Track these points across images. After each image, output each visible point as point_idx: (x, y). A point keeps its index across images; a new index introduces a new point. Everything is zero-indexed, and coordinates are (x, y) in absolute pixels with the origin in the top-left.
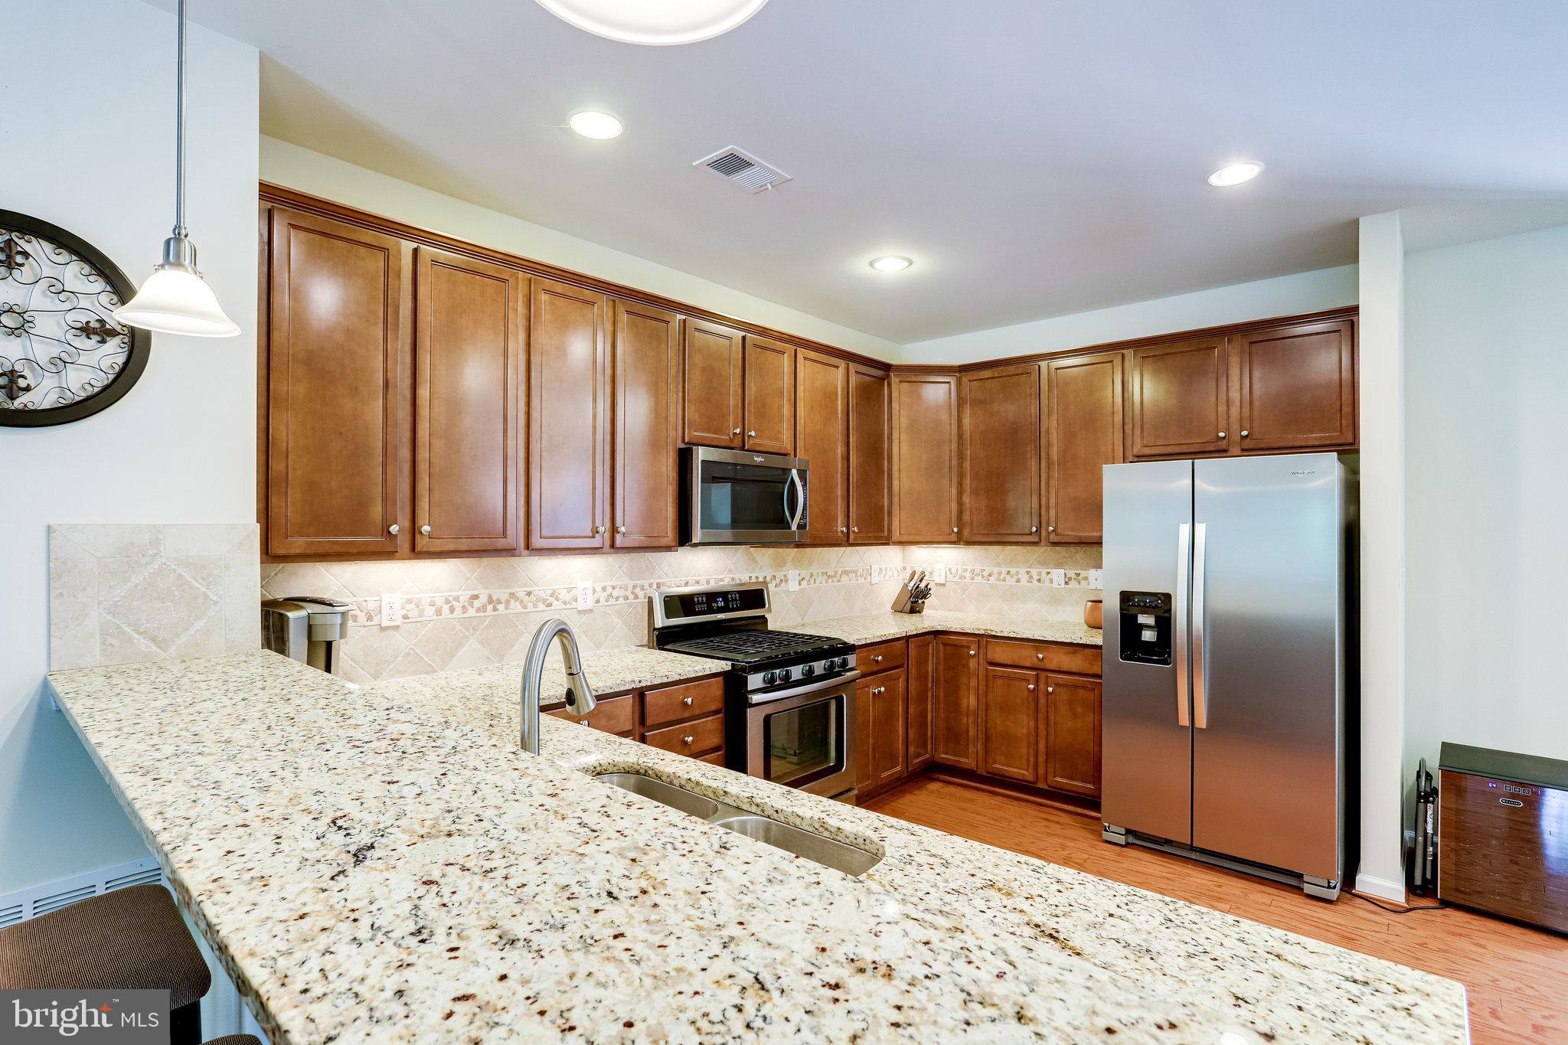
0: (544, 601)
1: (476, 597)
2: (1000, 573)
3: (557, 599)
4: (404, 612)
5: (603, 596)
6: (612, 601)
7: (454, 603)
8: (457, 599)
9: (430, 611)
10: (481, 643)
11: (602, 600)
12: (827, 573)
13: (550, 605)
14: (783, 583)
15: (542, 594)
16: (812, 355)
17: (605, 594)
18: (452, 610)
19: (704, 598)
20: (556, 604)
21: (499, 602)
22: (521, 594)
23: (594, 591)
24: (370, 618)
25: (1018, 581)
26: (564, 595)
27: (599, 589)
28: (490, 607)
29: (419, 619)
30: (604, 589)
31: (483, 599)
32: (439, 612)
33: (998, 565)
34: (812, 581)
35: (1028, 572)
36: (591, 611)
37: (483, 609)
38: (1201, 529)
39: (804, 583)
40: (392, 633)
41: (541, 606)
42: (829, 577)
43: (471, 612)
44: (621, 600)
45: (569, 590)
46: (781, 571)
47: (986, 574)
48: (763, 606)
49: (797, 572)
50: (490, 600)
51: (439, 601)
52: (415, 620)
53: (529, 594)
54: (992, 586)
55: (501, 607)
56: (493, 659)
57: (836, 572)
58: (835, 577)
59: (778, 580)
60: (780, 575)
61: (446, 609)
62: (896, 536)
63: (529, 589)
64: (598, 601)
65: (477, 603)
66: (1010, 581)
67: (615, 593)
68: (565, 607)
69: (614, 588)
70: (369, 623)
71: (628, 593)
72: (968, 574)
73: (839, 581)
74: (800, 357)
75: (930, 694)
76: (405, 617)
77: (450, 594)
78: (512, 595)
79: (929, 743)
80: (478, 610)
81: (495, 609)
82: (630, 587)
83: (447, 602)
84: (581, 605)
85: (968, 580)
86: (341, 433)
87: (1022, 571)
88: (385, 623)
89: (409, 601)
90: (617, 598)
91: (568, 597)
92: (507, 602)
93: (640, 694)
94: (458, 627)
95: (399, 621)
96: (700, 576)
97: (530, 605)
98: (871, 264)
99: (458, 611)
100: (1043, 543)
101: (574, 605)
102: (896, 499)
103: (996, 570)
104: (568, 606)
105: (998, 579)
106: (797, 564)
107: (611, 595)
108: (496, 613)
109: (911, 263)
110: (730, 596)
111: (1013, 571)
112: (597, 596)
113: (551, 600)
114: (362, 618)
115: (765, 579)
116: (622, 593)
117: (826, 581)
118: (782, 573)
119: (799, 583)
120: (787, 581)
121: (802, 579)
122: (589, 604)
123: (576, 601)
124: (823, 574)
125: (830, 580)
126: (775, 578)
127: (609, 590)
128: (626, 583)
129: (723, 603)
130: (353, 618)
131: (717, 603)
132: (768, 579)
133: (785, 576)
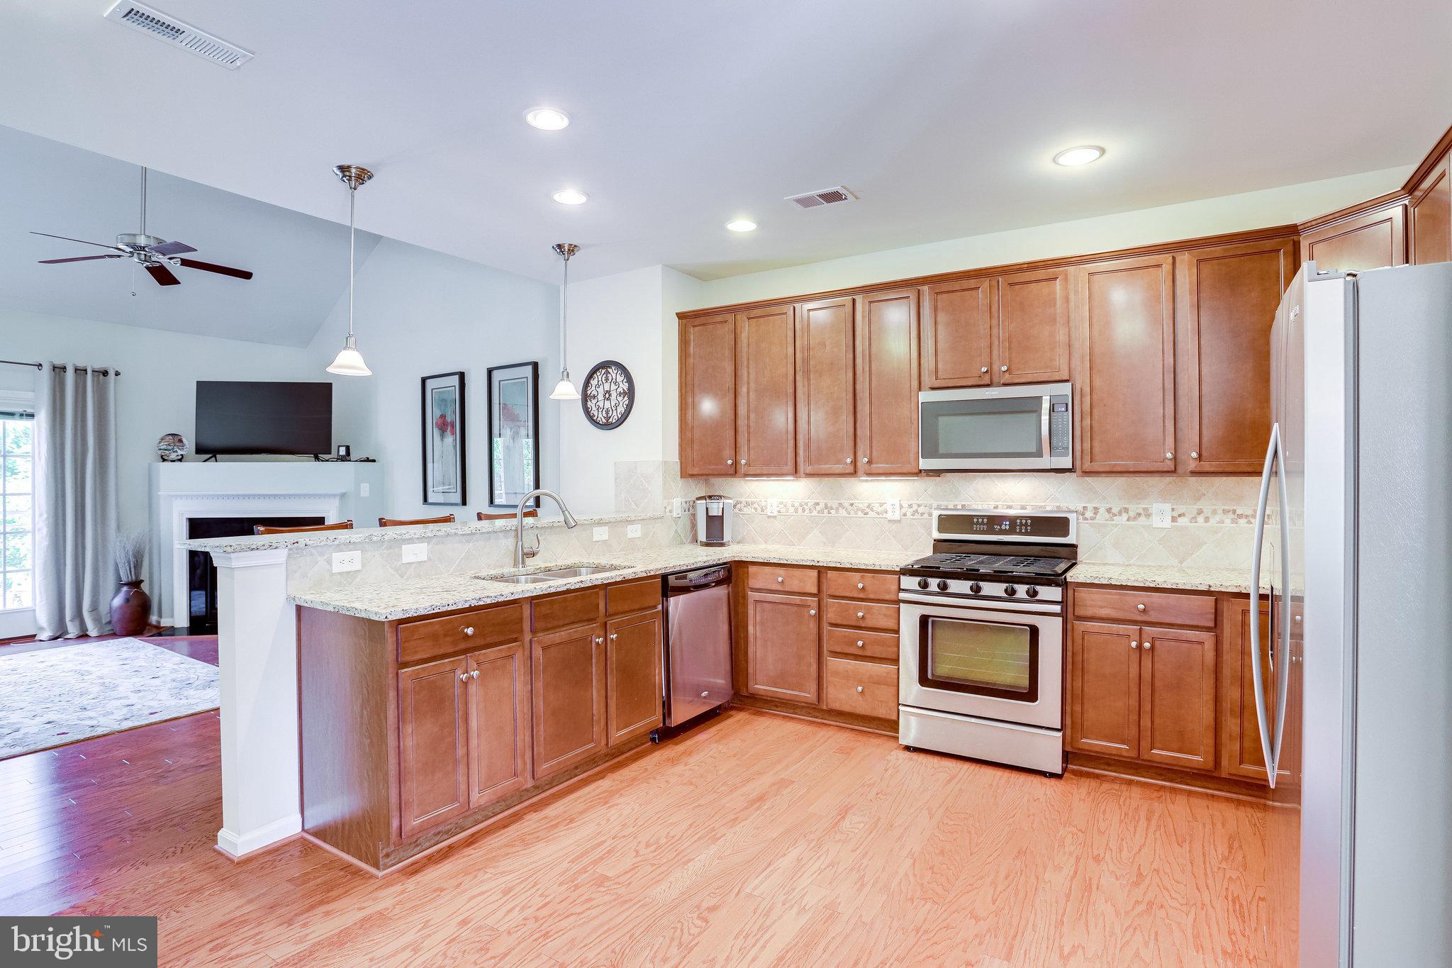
0: (862, 511)
1: (818, 504)
3: (872, 510)
4: (778, 509)
5: (909, 512)
6: (917, 516)
7: (804, 506)
8: (806, 504)
9: (792, 510)
10: (820, 532)
11: (909, 514)
13: (866, 514)
14: (1143, 518)
15: (860, 505)
17: (911, 510)
18: (804, 510)
19: (985, 520)
20: (871, 514)
21: (832, 508)
22: (846, 504)
23: (901, 507)
24: (763, 511)
26: (876, 507)
27: (905, 505)
28: (826, 511)
29: (786, 514)
30: (910, 506)
31: (822, 506)
32: (796, 511)
34: (1200, 519)
36: (899, 521)
37: (821, 512)
39: (1183, 521)
40: (771, 519)
41: (860, 514)
42: (1240, 516)
43: (815, 513)
44: (926, 516)
45: (881, 505)
46: (1140, 503)
49: (1167, 507)
50: (826, 507)
51: (797, 504)
52: (783, 514)
53: (852, 505)
55: (833, 512)
59: (1132, 514)
60: (1134, 508)
61: (800, 510)
63: (852, 502)
64: (905, 515)
65: (818, 508)
67: (921, 510)
68: (878, 516)
69: (919, 506)
70: (762, 513)
76: (779, 512)
77: (802, 501)
78: (841, 504)
80: (819, 512)
81: (829, 513)
82: (934, 506)
83: (801, 505)
84: (890, 516)
88: (769, 514)
89: (781, 503)
90: (922, 514)
91: (880, 509)
92: (837, 509)
94: (807, 521)
95: (776, 514)
96: (1014, 501)
97: (852, 512)
98: (1055, 159)
99: (807, 511)
101: (885, 515)
104: (881, 516)
106: (1164, 497)
107: (917, 511)
108: (830, 515)
109: (1103, 151)
110: (1018, 521)
112: (904, 510)
113: (867, 510)
114: (759, 510)
115: (1109, 511)
116: (927, 510)
117: (1233, 521)
118: (1140, 506)
119: (1174, 519)
120: (1148, 516)
121: (1180, 516)
122: (897, 516)
123: (886, 512)
124: (1225, 512)
125: (1242, 521)
126: (1126, 510)
127: (915, 507)
128: (930, 503)
129: (1008, 527)
130: (755, 509)
131: (1001, 526)
132: (1115, 510)
133: (1145, 510)
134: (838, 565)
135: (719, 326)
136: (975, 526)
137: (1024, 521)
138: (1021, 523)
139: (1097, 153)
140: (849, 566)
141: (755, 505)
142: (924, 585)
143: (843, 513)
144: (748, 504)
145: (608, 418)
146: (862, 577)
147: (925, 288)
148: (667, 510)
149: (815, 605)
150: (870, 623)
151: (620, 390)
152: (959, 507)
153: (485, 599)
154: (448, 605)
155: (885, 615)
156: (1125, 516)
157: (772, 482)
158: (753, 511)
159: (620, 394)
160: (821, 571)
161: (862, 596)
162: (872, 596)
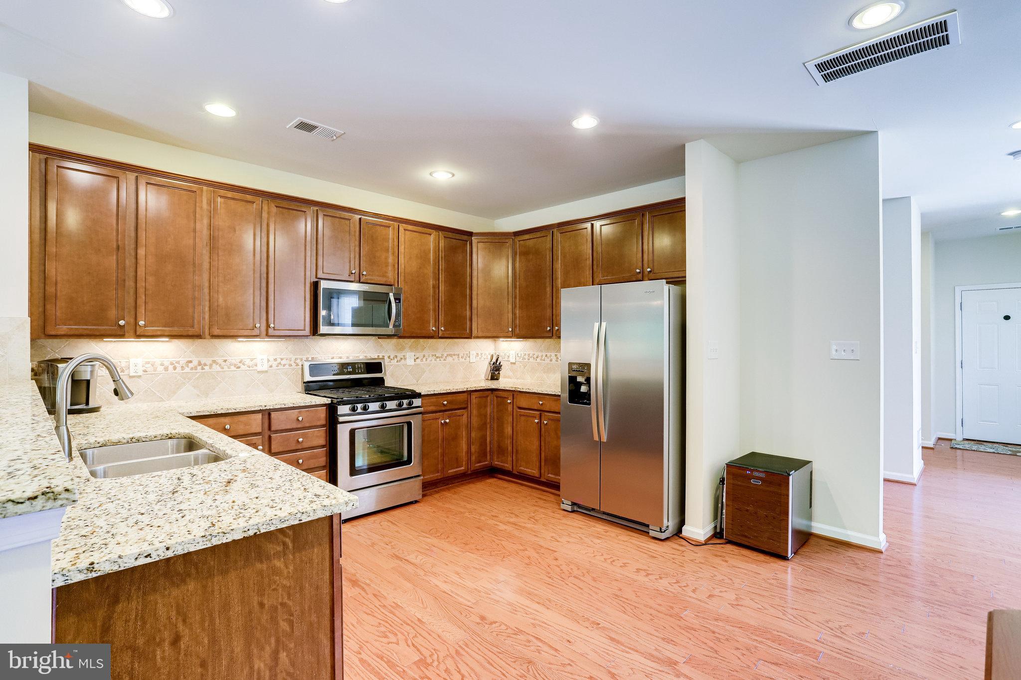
0: (235, 365)
1: (191, 362)
2: (542, 356)
3: (244, 364)
4: (144, 368)
5: (275, 364)
6: (281, 367)
7: (176, 364)
8: (178, 362)
9: (160, 369)
10: (193, 386)
11: (274, 366)
12: (435, 355)
13: (239, 367)
14: (403, 360)
15: (233, 361)
16: (410, 227)
17: (276, 363)
18: (175, 368)
20: (243, 367)
21: (205, 365)
22: (220, 361)
23: (268, 361)
24: (123, 371)
25: (551, 360)
26: (248, 362)
27: (271, 359)
28: (199, 368)
29: (153, 373)
30: (275, 360)
31: (195, 363)
32: (166, 369)
33: (541, 351)
34: (424, 360)
35: (556, 355)
36: (266, 372)
37: (196, 368)
38: (604, 324)
39: (418, 361)
40: (137, 379)
41: (233, 368)
42: (437, 357)
43: (187, 370)
44: (287, 366)
45: (252, 360)
47: (535, 356)
48: (381, 371)
49: (413, 354)
50: (200, 364)
51: (167, 363)
52: (150, 373)
53: (225, 361)
54: (539, 364)
56: (201, 395)
57: (442, 355)
58: (442, 357)
59: (399, 358)
60: (400, 355)
61: (171, 367)
62: (475, 333)
63: (226, 358)
64: (271, 366)
65: (191, 365)
66: (547, 361)
67: (283, 362)
68: (249, 369)
69: (282, 359)
71: (292, 362)
72: (526, 357)
73: (445, 360)
74: (401, 228)
75: (488, 426)
76: (145, 371)
77: (173, 360)
78: (214, 361)
79: (488, 455)
80: (192, 369)
81: (203, 369)
82: (293, 359)
83: (172, 364)
84: (260, 368)
85: (526, 360)
86: (89, 273)
87: (553, 355)
88: (132, 374)
89: (148, 363)
90: (284, 365)
91: (251, 363)
92: (211, 366)
93: (267, 413)
94: (179, 377)
95: (140, 373)
96: (342, 354)
97: (226, 368)
98: (431, 174)
99: (179, 369)
100: (554, 337)
101: (255, 368)
102: (474, 312)
103: (540, 354)
104: (251, 369)
105: (541, 360)
106: (411, 348)
107: (280, 363)
108: (204, 371)
109: (453, 175)
110: (356, 366)
111: (549, 354)
112: (270, 363)
113: (240, 365)
115: (389, 357)
116: (287, 362)
117: (435, 360)
118: (402, 354)
119: (415, 361)
120: (405, 359)
121: (417, 358)
122: (265, 368)
123: (256, 366)
124: (433, 355)
125: (438, 359)
126: (396, 356)
127: (279, 360)
128: (290, 357)
129: (351, 370)
131: (347, 369)
132: (392, 357)
133: (404, 356)
134: (283, 406)
137: (359, 366)
139: (450, 176)
140: (292, 405)
142: (354, 410)
143: (216, 368)
146: (300, 412)
149: (260, 441)
150: (307, 444)
152: (310, 359)
155: (317, 436)
156: (396, 360)
157: (142, 343)
160: (264, 413)
161: (301, 426)
162: (308, 425)
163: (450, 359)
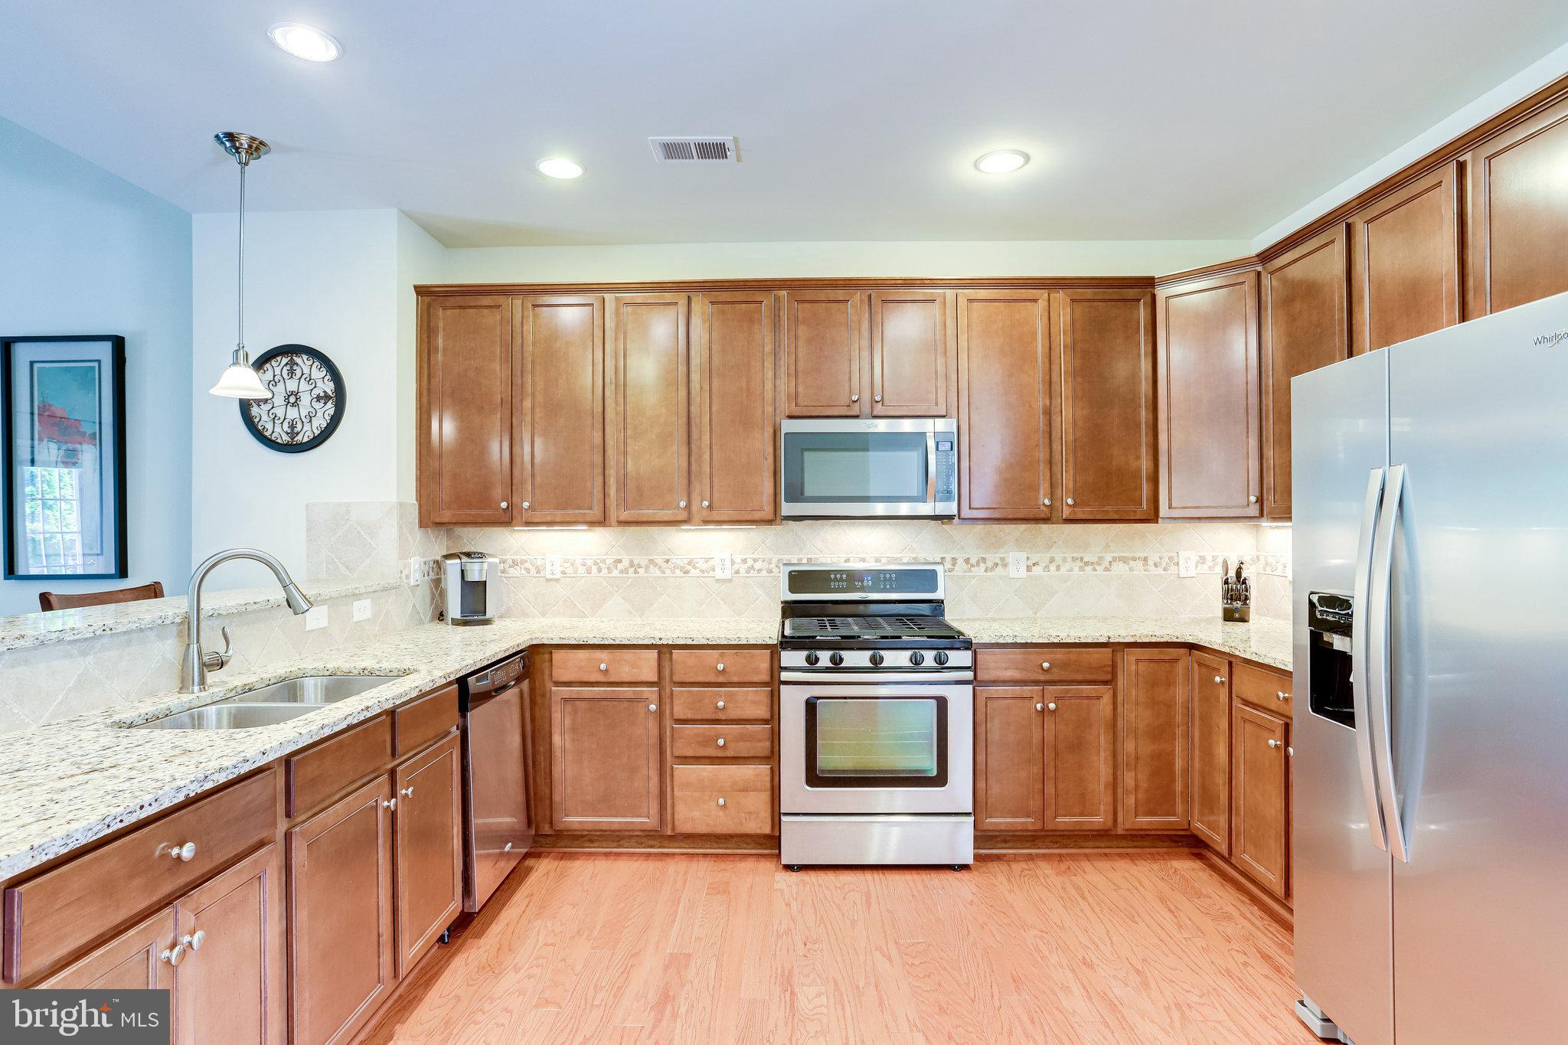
0: (682, 568)
1: (620, 561)
3: (695, 567)
4: (562, 569)
5: (743, 568)
6: (753, 573)
7: (600, 564)
8: (603, 561)
9: (582, 570)
10: (623, 598)
11: (742, 571)
12: (1082, 559)
13: (686, 572)
14: (1000, 568)
15: (679, 562)
17: (746, 566)
18: (600, 570)
19: (844, 576)
20: (694, 572)
21: (639, 566)
22: (660, 561)
23: (733, 563)
24: (538, 572)
26: (701, 564)
27: (738, 560)
28: (631, 570)
29: (574, 575)
30: (744, 561)
31: (626, 563)
32: (589, 571)
34: (1053, 568)
36: (730, 581)
37: (625, 571)
39: (1037, 570)
40: (553, 583)
41: (678, 572)
42: (1086, 564)
43: (615, 573)
44: (764, 573)
45: (707, 560)
46: (996, 553)
48: (934, 589)
49: (1024, 555)
50: (632, 564)
51: (589, 563)
52: (569, 575)
53: (667, 561)
55: (641, 571)
56: (635, 613)
57: (1101, 558)
58: (1099, 564)
59: (989, 564)
60: (992, 557)
61: (594, 569)
63: (667, 557)
64: (737, 572)
65: (620, 566)
67: (757, 566)
68: (702, 575)
69: (755, 560)
70: (538, 575)
71: (772, 566)
73: (1106, 569)
76: (564, 573)
77: (598, 557)
78: (652, 561)
79: (1178, 801)
80: (621, 572)
81: (636, 572)
82: (774, 561)
83: (596, 563)
84: (719, 574)
88: (549, 576)
89: (566, 561)
90: (760, 571)
91: (704, 567)
92: (647, 567)
93: (668, 651)
94: (605, 584)
95: (558, 575)
96: (867, 554)
97: (667, 571)
98: (976, 167)
99: (605, 571)
101: (711, 574)
104: (706, 575)
106: (1019, 544)
107: (752, 567)
108: (637, 575)
109: (1028, 158)
110: (882, 576)
112: (736, 567)
113: (689, 567)
114: (533, 571)
115: (967, 561)
116: (765, 565)
117: (1081, 569)
118: (997, 555)
119: (1029, 569)
120: (1005, 565)
121: (1034, 565)
122: (728, 575)
123: (714, 570)
124: (1074, 559)
125: (1089, 568)
126: (984, 560)
127: (750, 562)
128: (769, 556)
129: (870, 583)
130: (528, 570)
131: (862, 581)
132: (973, 561)
133: (1002, 559)
134: (690, 642)
135: (486, 311)
136: (832, 583)
137: (888, 576)
138: (885, 578)
139: (1021, 160)
140: (705, 642)
141: (527, 565)
142: (812, 661)
143: (655, 572)
144: (515, 563)
145: (293, 434)
146: (722, 655)
147: (784, 293)
148: (404, 575)
149: (655, 697)
150: (733, 714)
151: (316, 392)
152: (805, 561)
153: (215, 777)
154: (142, 807)
155: (753, 702)
156: (983, 566)
157: (552, 533)
158: (523, 572)
159: (319, 398)
160: (664, 650)
161: (721, 679)
162: (735, 679)
163: (1120, 568)
